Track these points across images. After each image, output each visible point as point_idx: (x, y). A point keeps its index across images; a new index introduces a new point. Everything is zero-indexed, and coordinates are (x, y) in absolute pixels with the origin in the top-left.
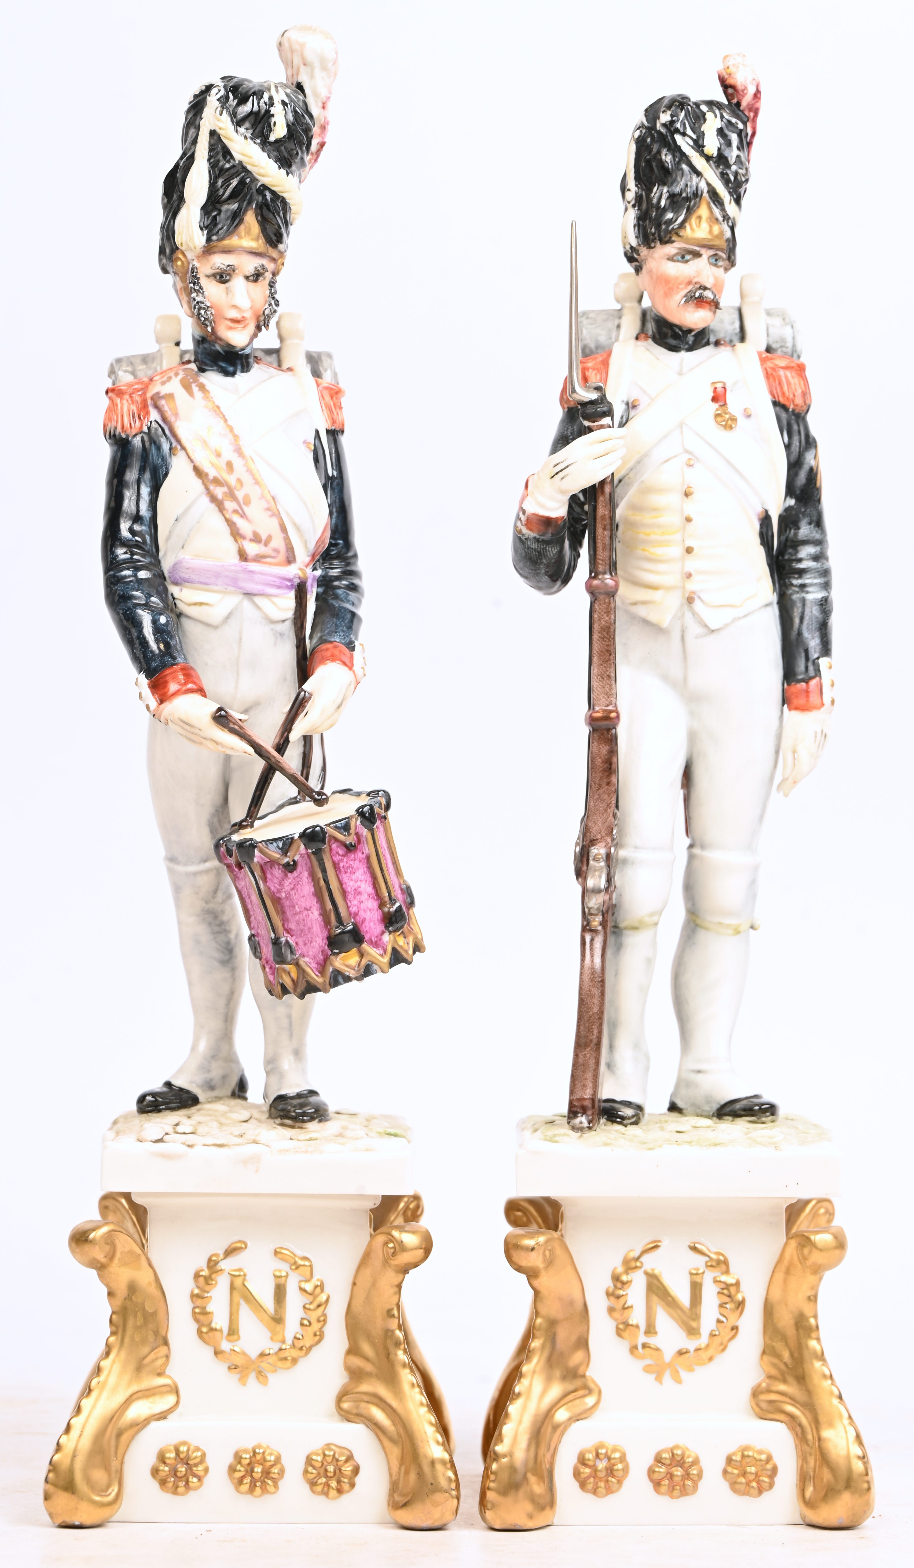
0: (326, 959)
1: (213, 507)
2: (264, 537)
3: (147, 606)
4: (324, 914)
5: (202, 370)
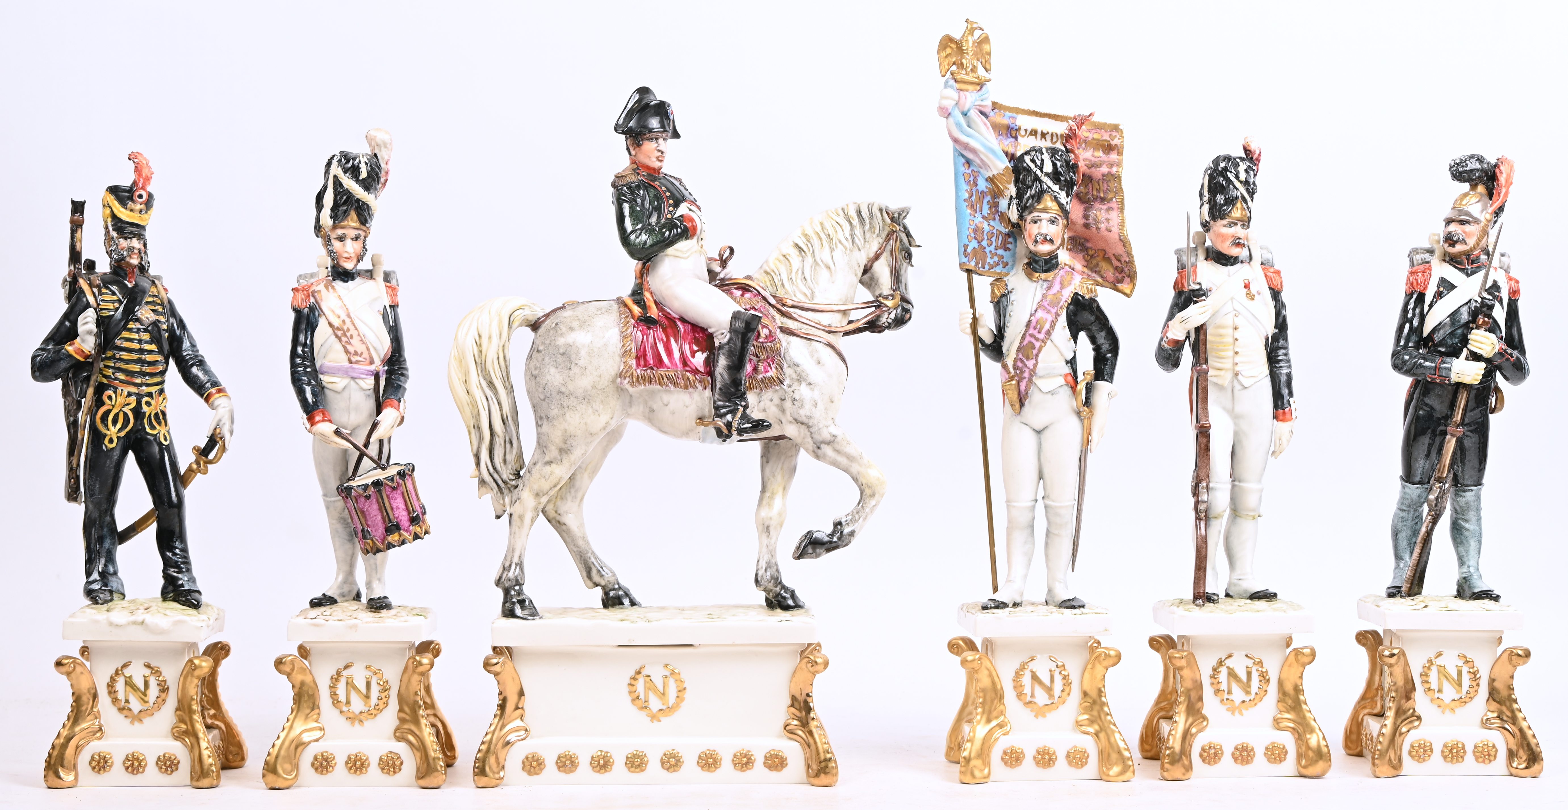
0: (385, 537)
1: (337, 340)
2: (359, 353)
3: (309, 384)
4: (383, 518)
5: (334, 280)
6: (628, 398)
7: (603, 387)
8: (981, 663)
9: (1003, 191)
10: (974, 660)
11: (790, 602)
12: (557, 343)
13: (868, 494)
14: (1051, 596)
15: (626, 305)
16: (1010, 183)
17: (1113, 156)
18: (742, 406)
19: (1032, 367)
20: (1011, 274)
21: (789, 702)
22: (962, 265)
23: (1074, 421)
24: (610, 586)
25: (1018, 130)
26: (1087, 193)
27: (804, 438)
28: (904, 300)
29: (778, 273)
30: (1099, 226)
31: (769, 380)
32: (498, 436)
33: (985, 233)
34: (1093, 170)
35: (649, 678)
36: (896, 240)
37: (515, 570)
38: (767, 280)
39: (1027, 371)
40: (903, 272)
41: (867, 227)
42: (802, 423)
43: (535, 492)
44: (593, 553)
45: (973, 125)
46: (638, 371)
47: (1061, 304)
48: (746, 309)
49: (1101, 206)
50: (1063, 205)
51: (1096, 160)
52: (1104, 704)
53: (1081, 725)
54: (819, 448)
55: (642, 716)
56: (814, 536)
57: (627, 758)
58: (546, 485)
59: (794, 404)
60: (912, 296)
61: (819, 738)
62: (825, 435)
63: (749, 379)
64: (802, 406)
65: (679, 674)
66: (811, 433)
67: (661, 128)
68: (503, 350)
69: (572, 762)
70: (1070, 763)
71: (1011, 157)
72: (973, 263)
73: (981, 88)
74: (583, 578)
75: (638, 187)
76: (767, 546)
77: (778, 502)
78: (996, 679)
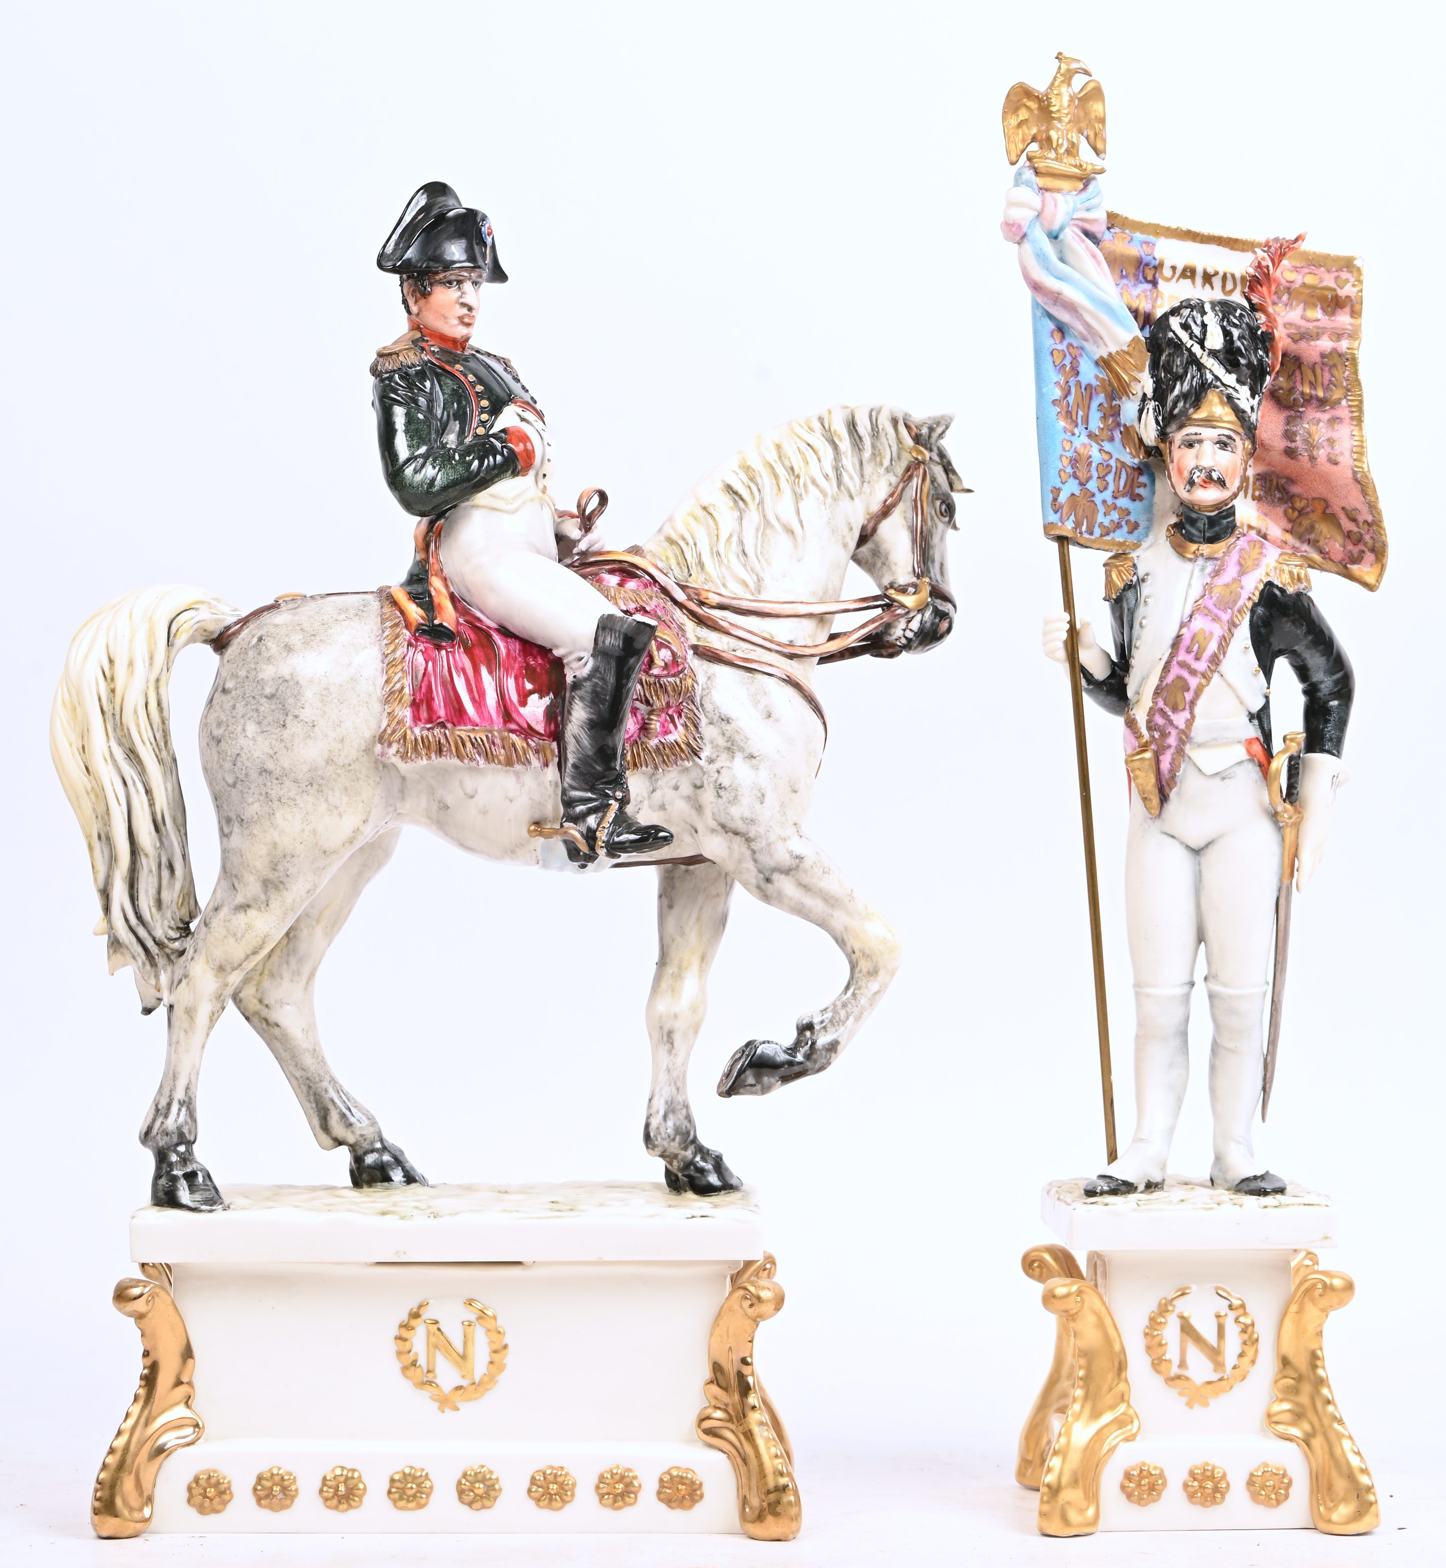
6: (397, 783)
7: (347, 761)
8: (1083, 1301)
9: (1128, 385)
10: (1068, 1295)
11: (713, 1179)
12: (261, 676)
13: (865, 970)
14: (1220, 1170)
15: (395, 603)
16: (1141, 370)
17: (1343, 319)
18: (616, 800)
19: (1182, 726)
20: (1145, 545)
21: (707, 1374)
22: (1048, 528)
23: (1265, 830)
24: (366, 1145)
25: (1159, 267)
26: (1291, 390)
27: (739, 861)
28: (938, 594)
29: (691, 542)
30: (1315, 453)
31: (671, 749)
32: (146, 855)
33: (1094, 465)
34: (1303, 344)
35: (435, 1326)
36: (924, 480)
37: (178, 1114)
38: (670, 554)
39: (1174, 732)
40: (936, 540)
41: (867, 454)
42: (736, 833)
43: (217, 963)
44: (333, 1081)
45: (1069, 257)
46: (417, 731)
47: (1240, 603)
48: (626, 612)
49: (1319, 415)
50: (1244, 412)
51: (1310, 325)
52: (1321, 1382)
53: (1277, 1423)
54: (768, 880)
55: (423, 1399)
56: (759, 1051)
57: (392, 1480)
58: (237, 951)
59: (719, 796)
60: (954, 586)
61: (766, 1444)
62: (781, 856)
63: (632, 746)
64: (735, 800)
65: (495, 1318)
66: (754, 852)
67: (468, 260)
68: (157, 688)
69: (285, 1489)
70: (1255, 1497)
71: (1144, 319)
72: (1070, 525)
73: (1086, 186)
74: (313, 1129)
75: (422, 375)
76: (668, 1070)
77: (690, 985)
78: (1112, 1332)
